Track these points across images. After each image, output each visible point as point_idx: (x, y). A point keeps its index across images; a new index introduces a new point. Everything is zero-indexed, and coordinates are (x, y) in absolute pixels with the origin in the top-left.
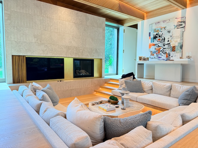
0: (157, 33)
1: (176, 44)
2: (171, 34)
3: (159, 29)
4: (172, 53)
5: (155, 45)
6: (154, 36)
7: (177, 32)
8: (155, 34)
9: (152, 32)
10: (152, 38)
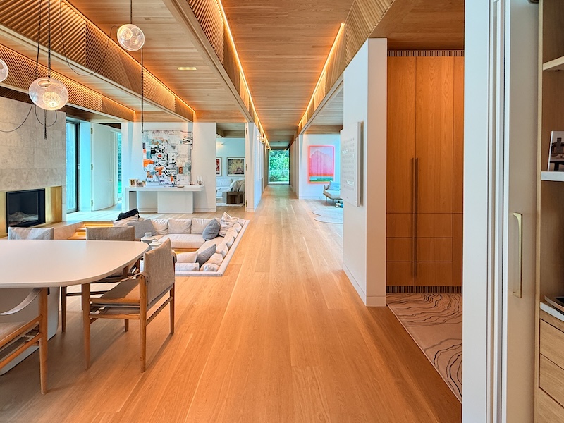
0: (156, 146)
1: (184, 165)
2: (176, 151)
3: (159, 140)
4: (178, 176)
5: (154, 163)
6: (152, 149)
7: (184, 149)
8: (153, 146)
9: (148, 143)
10: (148, 152)
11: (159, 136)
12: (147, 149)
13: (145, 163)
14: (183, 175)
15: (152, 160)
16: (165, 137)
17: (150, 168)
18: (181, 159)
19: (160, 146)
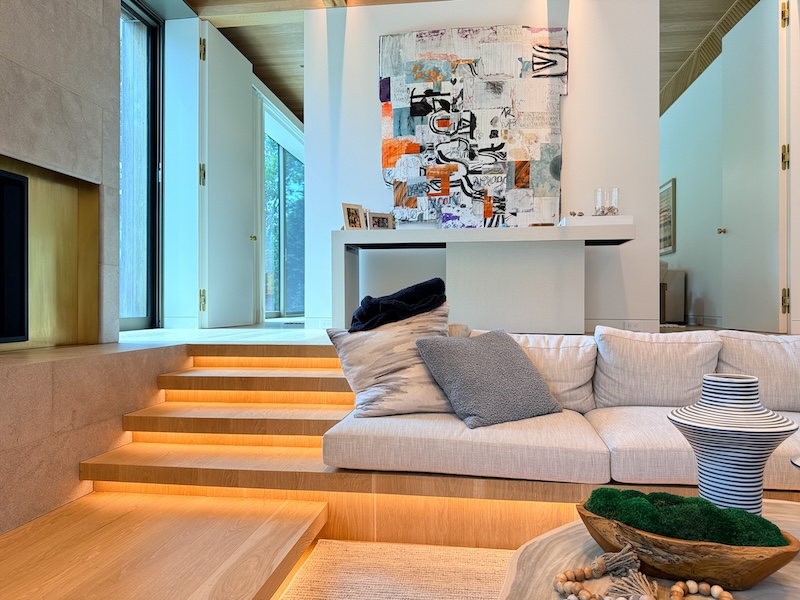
0: (430, 86)
1: (534, 154)
2: (504, 100)
3: (441, 65)
4: (514, 197)
5: (422, 149)
6: (415, 100)
7: (534, 94)
8: (420, 89)
9: (399, 77)
10: (400, 112)
11: (443, 50)
13: (390, 154)
14: (530, 192)
15: (417, 139)
16: (463, 50)
17: (408, 169)
18: (525, 131)
19: (446, 87)
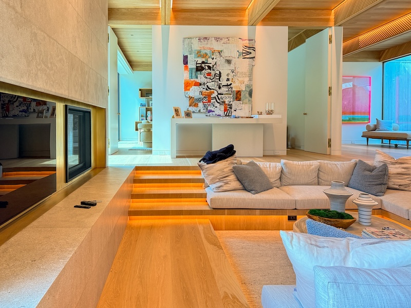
0: (204, 60)
1: (243, 88)
2: (232, 67)
3: (208, 52)
4: (235, 104)
5: (200, 84)
6: (198, 65)
8: (200, 61)
9: (191, 55)
10: (192, 69)
11: (209, 46)
12: (192, 65)
13: (187, 86)
14: (241, 102)
15: (199, 80)
16: (217, 46)
17: (195, 92)
18: (239, 79)
19: (210, 61)
